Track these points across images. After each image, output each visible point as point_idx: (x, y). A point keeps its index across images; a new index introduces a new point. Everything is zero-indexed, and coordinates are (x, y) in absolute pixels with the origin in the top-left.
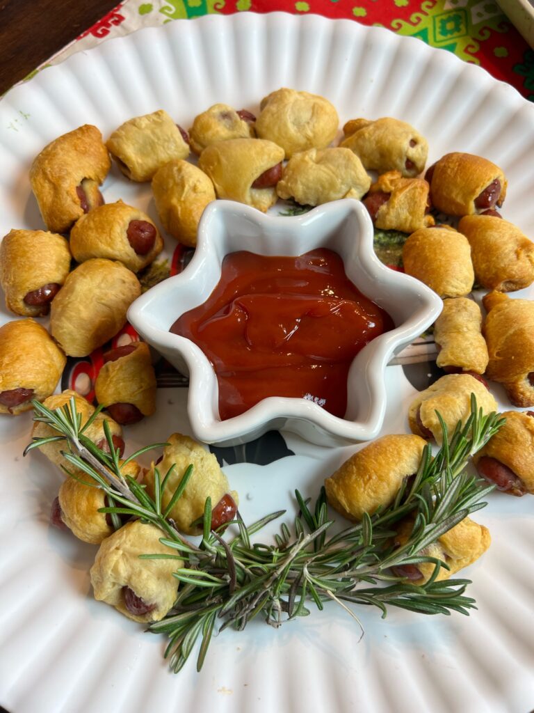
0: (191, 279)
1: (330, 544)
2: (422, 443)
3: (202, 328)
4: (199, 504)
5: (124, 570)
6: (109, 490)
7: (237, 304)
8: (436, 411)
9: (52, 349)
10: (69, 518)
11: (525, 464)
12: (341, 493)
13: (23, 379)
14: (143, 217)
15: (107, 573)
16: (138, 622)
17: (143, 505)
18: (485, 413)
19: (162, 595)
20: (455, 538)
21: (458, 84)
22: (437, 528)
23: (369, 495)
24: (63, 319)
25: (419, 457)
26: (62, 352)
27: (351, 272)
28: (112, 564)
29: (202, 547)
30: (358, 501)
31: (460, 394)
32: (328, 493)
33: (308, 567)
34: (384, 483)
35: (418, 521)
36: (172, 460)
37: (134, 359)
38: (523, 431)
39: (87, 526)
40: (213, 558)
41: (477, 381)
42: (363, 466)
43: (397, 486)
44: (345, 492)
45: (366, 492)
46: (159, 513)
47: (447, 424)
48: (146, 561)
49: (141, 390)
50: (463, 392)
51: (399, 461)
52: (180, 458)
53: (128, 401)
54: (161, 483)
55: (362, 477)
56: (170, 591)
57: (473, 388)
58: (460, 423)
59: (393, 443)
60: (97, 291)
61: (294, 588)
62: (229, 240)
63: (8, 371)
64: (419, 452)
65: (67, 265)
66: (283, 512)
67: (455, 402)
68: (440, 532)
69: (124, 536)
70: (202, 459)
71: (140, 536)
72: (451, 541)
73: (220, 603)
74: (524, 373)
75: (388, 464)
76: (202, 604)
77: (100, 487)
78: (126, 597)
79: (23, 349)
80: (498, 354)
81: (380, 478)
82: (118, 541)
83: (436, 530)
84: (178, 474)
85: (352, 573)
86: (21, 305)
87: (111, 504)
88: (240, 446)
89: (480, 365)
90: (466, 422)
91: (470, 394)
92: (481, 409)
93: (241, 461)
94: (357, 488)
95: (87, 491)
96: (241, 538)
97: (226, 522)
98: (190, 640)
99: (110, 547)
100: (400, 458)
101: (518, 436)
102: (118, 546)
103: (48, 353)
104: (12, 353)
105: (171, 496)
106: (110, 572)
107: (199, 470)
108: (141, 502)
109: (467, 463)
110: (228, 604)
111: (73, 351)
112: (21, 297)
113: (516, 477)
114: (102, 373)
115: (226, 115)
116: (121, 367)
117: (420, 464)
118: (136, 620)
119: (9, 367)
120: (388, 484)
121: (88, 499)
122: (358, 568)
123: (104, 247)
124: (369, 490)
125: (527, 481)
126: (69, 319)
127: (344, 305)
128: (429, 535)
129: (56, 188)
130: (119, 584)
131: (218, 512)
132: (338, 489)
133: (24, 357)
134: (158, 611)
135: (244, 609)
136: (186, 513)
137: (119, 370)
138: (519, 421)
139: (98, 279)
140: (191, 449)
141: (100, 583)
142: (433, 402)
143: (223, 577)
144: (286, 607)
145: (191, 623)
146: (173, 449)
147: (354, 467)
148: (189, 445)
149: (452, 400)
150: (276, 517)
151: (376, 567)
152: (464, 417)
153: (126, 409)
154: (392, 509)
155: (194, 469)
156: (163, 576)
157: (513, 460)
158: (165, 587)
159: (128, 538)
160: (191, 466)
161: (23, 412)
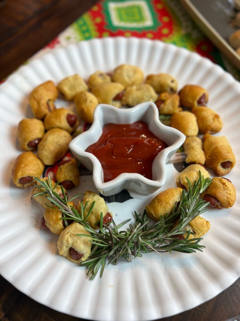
0: (92, 132)
1: (149, 230)
2: (181, 190)
3: (96, 150)
4: (98, 215)
5: (70, 241)
6: (64, 211)
7: (109, 141)
8: (186, 177)
9: (39, 162)
10: (49, 223)
11: (221, 196)
12: (152, 209)
13: (29, 173)
14: (71, 113)
15: (64, 242)
16: (76, 263)
17: (77, 216)
18: (205, 178)
19: (85, 250)
20: (196, 223)
21: (188, 60)
22: (189, 219)
23: (162, 210)
24: (43, 150)
25: (181, 195)
26: (43, 163)
27: (151, 128)
28: (66, 239)
29: (100, 232)
30: (158, 212)
31: (195, 171)
32: (147, 211)
33: (141, 237)
34: (168, 205)
35: (181, 217)
36: (87, 200)
37: (71, 164)
38: (220, 183)
39: (55, 225)
40: (104, 236)
41: (201, 166)
42: (160, 199)
43: (173, 206)
44: (153, 209)
45: (161, 208)
46: (83, 219)
47: (191, 182)
48: (79, 237)
49: (74, 175)
50: (196, 170)
51: (173, 197)
52: (90, 199)
53: (69, 180)
54: (84, 208)
55: (160, 203)
56: (88, 249)
57: (200, 169)
58: (195, 181)
59: (170, 190)
60: (56, 140)
61: (136, 245)
62: (105, 119)
63: (24, 170)
64: (181, 193)
65: (43, 131)
66: (130, 220)
67: (193, 174)
68: (190, 220)
69: (70, 228)
70: (98, 199)
71: (76, 228)
72: (195, 224)
73: (108, 253)
74: (219, 163)
75: (169, 198)
76: (101, 254)
77: (60, 210)
78: (71, 252)
79: (29, 162)
80: (209, 157)
81: (166, 203)
82: (68, 230)
83: (188, 220)
84: (89, 205)
85: (158, 239)
86: (26, 147)
87: (65, 216)
88: (112, 196)
89: (202, 161)
90: (197, 181)
91: (198, 171)
92: (203, 176)
93: (113, 201)
94: (158, 207)
95: (55, 212)
96: (115, 230)
97: (109, 222)
98: (97, 268)
99: (65, 232)
100: (174, 196)
101: (218, 186)
102: (68, 232)
103: (38, 163)
104: (24, 163)
105: (87, 213)
106: (65, 242)
107: (98, 203)
108: (76, 215)
109: (199, 196)
110: (111, 253)
111: (48, 162)
112: (26, 143)
113: (218, 201)
114: (59, 170)
115: (101, 75)
116: (66, 167)
117: (181, 198)
118: (75, 262)
119: (24, 168)
120: (170, 205)
121: (56, 215)
122: (160, 236)
123: (57, 124)
124: (163, 208)
125: (223, 202)
126: (46, 150)
127: (149, 140)
128: (186, 222)
129: (39, 103)
130: (69, 247)
131: (105, 219)
132: (151, 208)
133: (29, 164)
134: (84, 257)
135: (117, 255)
136: (93, 220)
137: (65, 168)
138: (218, 180)
139: (56, 135)
140: (94, 196)
141: (61, 247)
142: (185, 175)
143: (109, 242)
144: (133, 253)
145: (96, 262)
146: (87, 196)
147: (156, 200)
148: (93, 194)
149: (192, 173)
150: (128, 222)
151: (166, 235)
152: (197, 179)
153: (69, 183)
154: (172, 214)
155: (95, 203)
156: (85, 243)
157: (216, 194)
158: (86, 247)
159: (72, 229)
160: (94, 202)
161: (28, 187)
